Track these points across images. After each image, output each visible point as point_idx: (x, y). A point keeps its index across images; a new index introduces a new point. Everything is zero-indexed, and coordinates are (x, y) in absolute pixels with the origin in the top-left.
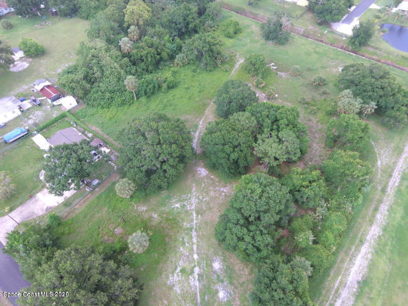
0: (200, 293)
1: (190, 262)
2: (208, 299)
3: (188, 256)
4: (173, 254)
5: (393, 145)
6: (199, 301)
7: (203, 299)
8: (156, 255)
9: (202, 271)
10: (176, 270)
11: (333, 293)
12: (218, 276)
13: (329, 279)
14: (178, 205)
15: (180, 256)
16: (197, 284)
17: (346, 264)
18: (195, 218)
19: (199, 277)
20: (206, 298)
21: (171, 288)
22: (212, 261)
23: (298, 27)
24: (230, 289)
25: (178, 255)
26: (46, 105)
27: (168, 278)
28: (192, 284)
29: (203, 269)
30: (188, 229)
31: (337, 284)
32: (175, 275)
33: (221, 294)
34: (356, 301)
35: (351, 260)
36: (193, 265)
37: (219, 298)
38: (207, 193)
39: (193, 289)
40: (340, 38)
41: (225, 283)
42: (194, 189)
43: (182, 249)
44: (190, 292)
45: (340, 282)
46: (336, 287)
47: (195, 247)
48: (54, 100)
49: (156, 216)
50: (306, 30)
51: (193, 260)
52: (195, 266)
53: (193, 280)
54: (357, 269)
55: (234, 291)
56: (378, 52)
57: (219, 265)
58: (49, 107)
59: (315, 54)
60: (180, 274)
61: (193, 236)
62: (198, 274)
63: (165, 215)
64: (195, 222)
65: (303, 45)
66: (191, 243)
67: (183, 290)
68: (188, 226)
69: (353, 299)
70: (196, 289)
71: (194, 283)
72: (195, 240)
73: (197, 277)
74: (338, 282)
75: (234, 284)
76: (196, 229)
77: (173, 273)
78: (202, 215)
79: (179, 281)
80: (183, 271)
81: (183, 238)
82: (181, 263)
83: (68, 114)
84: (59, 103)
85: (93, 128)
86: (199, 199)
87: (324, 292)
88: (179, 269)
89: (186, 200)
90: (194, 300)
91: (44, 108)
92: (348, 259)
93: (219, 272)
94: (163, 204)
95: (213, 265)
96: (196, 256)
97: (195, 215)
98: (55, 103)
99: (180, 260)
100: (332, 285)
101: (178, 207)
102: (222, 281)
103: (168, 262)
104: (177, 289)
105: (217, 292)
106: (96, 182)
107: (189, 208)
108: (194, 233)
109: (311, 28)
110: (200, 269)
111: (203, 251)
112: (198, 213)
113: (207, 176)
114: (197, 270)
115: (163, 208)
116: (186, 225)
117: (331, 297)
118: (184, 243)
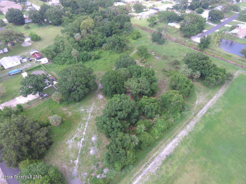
0: (81, 149)
1: (80, 135)
2: (84, 153)
3: (80, 133)
4: (73, 131)
5: (207, 94)
6: (79, 153)
7: (81, 153)
8: (65, 130)
9: (85, 140)
10: (72, 138)
11: (151, 159)
12: (93, 143)
13: (151, 152)
14: (83, 110)
15: (76, 132)
16: (81, 145)
17: (162, 146)
18: (89, 116)
19: (83, 142)
20: (83, 152)
21: (67, 145)
22: (92, 136)
23: (173, 37)
24: (97, 150)
25: (75, 132)
26: (34, 61)
27: (67, 141)
28: (78, 145)
30: (84, 121)
32: (71, 140)
33: (91, 152)
34: (163, 164)
35: (166, 144)
36: (81, 137)
37: (90, 153)
38: (99, 106)
39: (78, 147)
40: (194, 44)
41: (95, 147)
42: (94, 104)
43: (78, 129)
44: (76, 149)
46: (153, 156)
47: (85, 129)
48: (38, 59)
49: (70, 113)
50: (177, 39)
51: (83, 135)
52: (82, 137)
53: (79, 143)
54: (168, 149)
55: (98, 151)
56: (214, 52)
57: (95, 139)
58: (35, 62)
59: (178, 50)
60: (74, 140)
61: (86, 124)
62: (83, 141)
63: (75, 114)
64: (89, 118)
65: (173, 45)
66: (84, 127)
67: (73, 147)
68: (85, 119)
69: (161, 163)
70: (80, 147)
71: (80, 145)
72: (86, 126)
73: (82, 142)
74: (156, 154)
75: (99, 148)
76: (88, 121)
77: (70, 139)
78: (93, 115)
79: (72, 143)
80: (76, 139)
81: (81, 125)
82: (76, 135)
83: (42, 66)
84: (40, 61)
85: (53, 73)
86: (94, 108)
87: (146, 158)
88: (74, 138)
89: (88, 108)
90: (77, 152)
91: (32, 62)
92: (165, 144)
93: (94, 142)
94: (76, 109)
95: (92, 138)
96: (84, 133)
97: (90, 115)
98: (38, 61)
99: (76, 134)
100: (152, 155)
101: (82, 111)
102: (94, 146)
103: (70, 134)
104: (70, 147)
105: (90, 150)
106: (45, 95)
107: (88, 112)
108: (87, 123)
109: (180, 38)
111: (89, 132)
112: (91, 115)
113: (102, 98)
114: (83, 139)
115: (75, 110)
116: (84, 119)
117: (149, 160)
118: (80, 127)
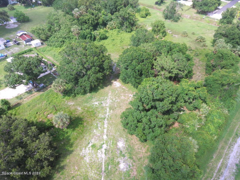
0: (105, 163)
1: (100, 140)
2: (111, 169)
3: (99, 137)
4: (88, 135)
6: (103, 169)
10: (88, 145)
12: (121, 152)
14: (97, 103)
15: (93, 136)
16: (103, 156)
18: (108, 111)
19: (106, 151)
20: (110, 167)
21: (82, 158)
22: (117, 141)
23: (186, 15)
24: (130, 162)
25: (91, 135)
26: (22, 45)
27: (81, 150)
28: (99, 156)
29: (110, 146)
30: (102, 118)
31: (219, 165)
32: (87, 149)
33: (122, 166)
36: (102, 143)
37: (120, 168)
38: (119, 97)
39: (99, 160)
41: (126, 158)
42: (110, 94)
43: (95, 131)
44: (97, 163)
45: (222, 164)
47: (105, 131)
49: (80, 109)
50: (191, 16)
51: (103, 139)
52: (104, 144)
53: (101, 153)
55: (132, 164)
57: (123, 144)
60: (91, 148)
61: (105, 123)
62: (106, 149)
63: (86, 109)
64: (108, 114)
66: (103, 128)
68: (103, 116)
70: (102, 160)
72: (106, 126)
73: (104, 151)
75: (132, 159)
76: (108, 118)
77: (86, 147)
78: (113, 110)
79: (89, 153)
80: (94, 146)
81: (97, 124)
82: (93, 141)
85: (48, 57)
86: (112, 100)
88: (90, 145)
89: (103, 100)
93: (122, 149)
94: (87, 102)
95: (118, 144)
96: (105, 137)
97: (108, 109)
99: (92, 138)
101: (96, 105)
102: (124, 156)
104: (87, 159)
105: (119, 163)
107: (104, 105)
108: (106, 122)
110: (107, 146)
111: (111, 134)
112: (110, 109)
113: (120, 87)
114: (105, 146)
115: (86, 104)
116: (101, 115)
